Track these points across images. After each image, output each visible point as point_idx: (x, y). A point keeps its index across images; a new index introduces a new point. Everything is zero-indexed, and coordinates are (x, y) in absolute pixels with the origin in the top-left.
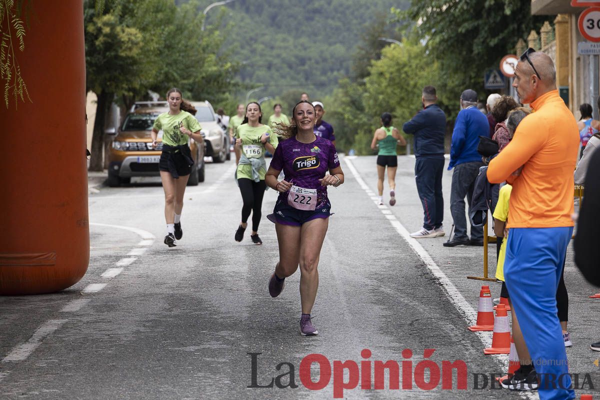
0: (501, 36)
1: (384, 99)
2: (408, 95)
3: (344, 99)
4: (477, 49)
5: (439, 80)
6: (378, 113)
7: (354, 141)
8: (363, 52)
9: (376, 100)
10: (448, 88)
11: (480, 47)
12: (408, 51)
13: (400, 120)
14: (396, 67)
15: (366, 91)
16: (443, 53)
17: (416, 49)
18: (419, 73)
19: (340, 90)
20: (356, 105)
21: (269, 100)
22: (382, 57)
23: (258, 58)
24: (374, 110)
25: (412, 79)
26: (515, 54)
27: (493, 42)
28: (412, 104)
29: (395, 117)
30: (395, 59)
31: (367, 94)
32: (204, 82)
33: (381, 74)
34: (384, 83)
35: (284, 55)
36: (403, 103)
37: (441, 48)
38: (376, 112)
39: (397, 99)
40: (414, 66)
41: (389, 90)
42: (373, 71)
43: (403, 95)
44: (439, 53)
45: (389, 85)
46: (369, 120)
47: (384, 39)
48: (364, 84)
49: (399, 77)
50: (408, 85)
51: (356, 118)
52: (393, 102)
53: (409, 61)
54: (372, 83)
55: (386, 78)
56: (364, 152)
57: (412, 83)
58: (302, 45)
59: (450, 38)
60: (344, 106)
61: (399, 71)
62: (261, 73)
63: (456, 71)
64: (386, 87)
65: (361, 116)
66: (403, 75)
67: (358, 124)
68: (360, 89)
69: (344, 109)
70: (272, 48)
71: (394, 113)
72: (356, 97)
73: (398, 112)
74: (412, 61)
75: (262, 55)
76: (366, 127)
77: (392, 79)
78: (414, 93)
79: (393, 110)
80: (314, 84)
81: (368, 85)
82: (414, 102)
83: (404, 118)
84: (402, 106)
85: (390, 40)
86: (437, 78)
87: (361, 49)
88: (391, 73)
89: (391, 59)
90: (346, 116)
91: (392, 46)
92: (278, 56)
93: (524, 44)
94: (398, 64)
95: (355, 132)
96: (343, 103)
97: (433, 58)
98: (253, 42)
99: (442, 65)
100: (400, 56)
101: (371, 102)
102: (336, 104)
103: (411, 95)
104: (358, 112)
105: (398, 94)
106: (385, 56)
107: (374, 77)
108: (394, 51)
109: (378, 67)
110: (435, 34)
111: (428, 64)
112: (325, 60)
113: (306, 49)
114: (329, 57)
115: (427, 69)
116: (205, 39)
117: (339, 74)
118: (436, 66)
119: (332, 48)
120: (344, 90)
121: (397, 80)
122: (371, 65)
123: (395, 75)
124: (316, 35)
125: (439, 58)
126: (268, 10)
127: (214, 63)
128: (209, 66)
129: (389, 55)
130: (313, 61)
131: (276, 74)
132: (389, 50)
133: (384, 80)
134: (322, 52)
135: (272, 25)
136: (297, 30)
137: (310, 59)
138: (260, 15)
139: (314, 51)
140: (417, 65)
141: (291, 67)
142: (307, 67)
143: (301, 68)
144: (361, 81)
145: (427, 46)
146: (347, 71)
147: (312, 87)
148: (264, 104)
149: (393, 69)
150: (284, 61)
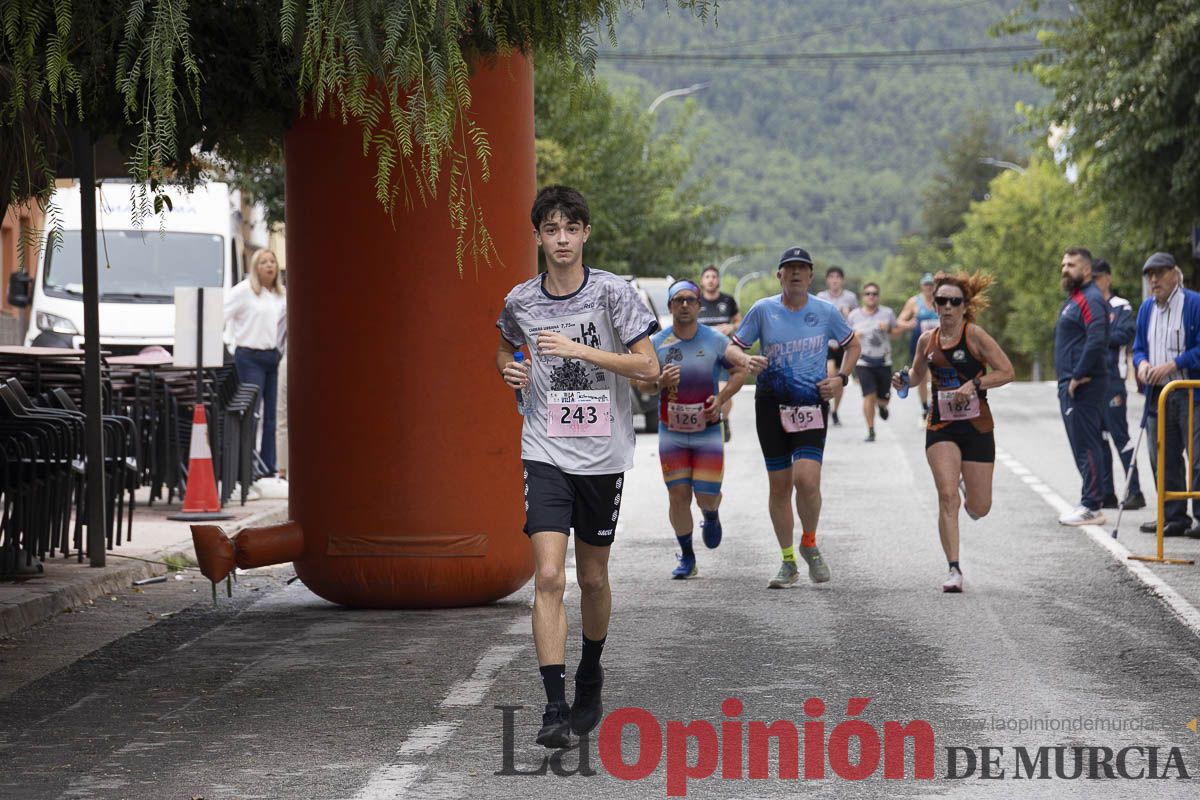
2: (1040, 268)
4: (1178, 182)
5: (1104, 240)
8: (945, 186)
10: (1120, 255)
11: (1184, 178)
12: (1042, 185)
13: (1024, 315)
14: (1019, 216)
16: (1115, 188)
17: (1055, 182)
18: (1062, 228)
19: (900, 259)
21: (760, 278)
22: (990, 196)
23: (732, 196)
25: (1049, 238)
28: (1048, 285)
29: (1012, 310)
30: (1016, 200)
32: (652, 240)
33: (989, 228)
34: (996, 246)
35: (782, 191)
36: (1032, 284)
37: (1112, 179)
39: (1018, 275)
40: (1052, 211)
41: (1004, 259)
42: (972, 220)
43: (1032, 268)
44: (1106, 189)
45: (1004, 249)
47: (990, 161)
48: (947, 248)
49: (1024, 233)
50: (1041, 248)
52: (1011, 283)
53: (1044, 203)
54: (967, 244)
55: (998, 237)
57: (1048, 245)
58: (818, 172)
59: (1128, 161)
61: (1023, 222)
62: (736, 227)
63: (1139, 222)
64: (999, 254)
68: (942, 256)
70: (759, 177)
71: (1012, 303)
73: (1022, 299)
74: (1049, 204)
75: (738, 191)
77: (1010, 238)
79: (1008, 296)
80: (841, 248)
81: (959, 250)
82: (1053, 281)
83: (1030, 312)
84: (1029, 291)
85: (1000, 164)
86: (1099, 237)
88: (1009, 227)
89: (1010, 200)
91: (1007, 175)
92: (771, 193)
94: (1021, 209)
97: (1096, 198)
98: (722, 165)
99: (1114, 211)
100: (1026, 193)
103: (1046, 269)
105: (1022, 266)
106: (997, 193)
107: (976, 235)
108: (1014, 185)
109: (981, 214)
110: (1099, 153)
111: (1085, 210)
112: (862, 201)
113: (824, 179)
114: (869, 194)
115: (1078, 220)
116: (656, 160)
117: (892, 229)
118: (1093, 213)
119: (877, 177)
120: (907, 259)
121: (1020, 241)
122: (967, 209)
123: (1016, 229)
124: (844, 152)
125: (1106, 198)
126: (751, 103)
127: (671, 205)
128: (662, 210)
129: (1004, 191)
130: (838, 203)
131: (767, 229)
132: (1003, 183)
133: (993, 240)
134: (856, 186)
135: (759, 133)
136: (808, 142)
137: (833, 199)
138: (736, 113)
139: (840, 184)
140: (1058, 213)
141: (795, 214)
142: (826, 215)
143: (818, 216)
144: (943, 241)
145: (1083, 176)
146: (905, 223)
147: (836, 253)
148: (751, 286)
149: (1013, 219)
150: (782, 203)
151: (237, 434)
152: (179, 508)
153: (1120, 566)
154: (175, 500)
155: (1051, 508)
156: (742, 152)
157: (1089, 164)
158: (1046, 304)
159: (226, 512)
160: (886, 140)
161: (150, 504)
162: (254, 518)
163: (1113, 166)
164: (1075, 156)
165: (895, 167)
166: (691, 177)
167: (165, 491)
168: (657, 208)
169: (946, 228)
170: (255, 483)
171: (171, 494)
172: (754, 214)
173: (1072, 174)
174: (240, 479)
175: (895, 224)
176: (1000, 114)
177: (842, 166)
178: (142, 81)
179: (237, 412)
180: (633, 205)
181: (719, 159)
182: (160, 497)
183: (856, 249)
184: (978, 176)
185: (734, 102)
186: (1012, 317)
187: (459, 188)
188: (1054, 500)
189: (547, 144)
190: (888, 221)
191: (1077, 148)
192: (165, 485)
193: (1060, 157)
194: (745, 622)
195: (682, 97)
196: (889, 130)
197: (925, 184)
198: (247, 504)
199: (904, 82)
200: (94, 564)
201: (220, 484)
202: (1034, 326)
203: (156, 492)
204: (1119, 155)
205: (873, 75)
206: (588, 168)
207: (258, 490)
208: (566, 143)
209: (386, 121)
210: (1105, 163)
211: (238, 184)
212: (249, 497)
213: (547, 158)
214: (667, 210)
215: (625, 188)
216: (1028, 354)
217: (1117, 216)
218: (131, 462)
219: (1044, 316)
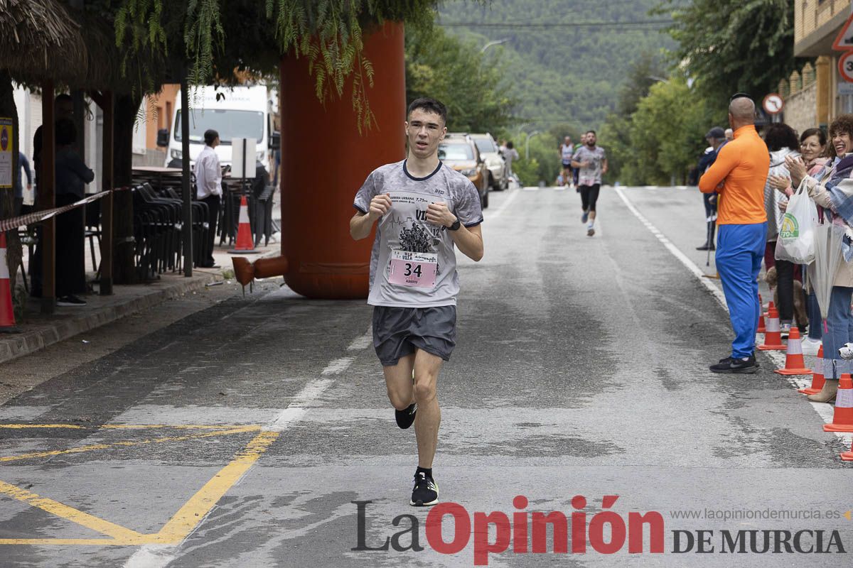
0: (764, 76)
1: (650, 134)
2: (674, 130)
3: (611, 134)
5: (705, 116)
6: (645, 147)
7: (620, 173)
8: (630, 89)
9: (642, 135)
11: (744, 87)
12: (675, 89)
13: (666, 153)
14: (663, 105)
15: (633, 126)
16: (709, 91)
17: (682, 88)
18: (685, 110)
19: (607, 125)
20: (623, 139)
21: (538, 134)
22: (650, 94)
23: (527, 94)
24: (641, 145)
25: (679, 115)
26: (777, 93)
27: (757, 82)
28: (678, 138)
29: (661, 151)
30: (662, 96)
31: (634, 129)
32: (482, 115)
33: (649, 110)
34: (652, 119)
35: (552, 91)
36: (670, 138)
37: (708, 86)
38: (642, 146)
39: (663, 134)
40: (680, 102)
41: (656, 125)
42: (641, 106)
43: (670, 130)
44: (706, 91)
45: (656, 121)
46: (635, 153)
47: (652, 77)
48: (630, 120)
49: (666, 113)
50: (674, 120)
51: (622, 151)
52: (659, 137)
53: (676, 98)
54: (639, 118)
55: (653, 115)
56: (629, 184)
57: (678, 119)
58: (569, 81)
59: (716, 77)
60: (611, 140)
61: (665, 107)
62: (529, 108)
64: (653, 123)
65: (628, 150)
66: (670, 112)
67: (625, 158)
68: (627, 124)
69: (611, 143)
70: (540, 84)
71: (660, 147)
72: (623, 132)
73: (665, 146)
74: (679, 98)
75: (530, 91)
76: (632, 161)
77: (659, 115)
78: (680, 129)
79: (659, 144)
81: (635, 121)
83: (669, 151)
84: (668, 141)
85: (656, 79)
86: (703, 114)
87: (627, 85)
88: (658, 110)
89: (659, 96)
90: (614, 150)
91: (659, 84)
92: (546, 92)
93: (786, 84)
94: (665, 101)
95: (621, 164)
96: (610, 137)
97: (700, 96)
98: (522, 78)
99: (708, 102)
100: (667, 93)
101: (638, 137)
102: (603, 138)
103: (677, 131)
104: (625, 146)
105: (665, 129)
106: (652, 93)
107: (643, 114)
108: (664, 88)
109: (646, 103)
110: (702, 73)
111: (695, 101)
112: (591, 96)
113: (572, 85)
114: (594, 93)
115: (693, 106)
116: (484, 76)
117: (604, 110)
118: (701, 103)
119: (598, 85)
120: (612, 125)
121: (664, 116)
122: (639, 102)
123: (662, 111)
124: (582, 72)
125: (705, 96)
126: (536, 48)
127: (491, 98)
128: (487, 101)
129: (656, 92)
130: (579, 97)
131: (543, 109)
132: (656, 88)
133: (650, 116)
134: (588, 88)
135: (540, 62)
136: (564, 67)
137: (576, 95)
138: (529, 52)
140: (683, 103)
141: (557, 102)
142: (573, 103)
143: (568, 103)
144: (628, 116)
145: (694, 85)
147: (578, 122)
148: (535, 138)
149: (660, 106)
150: (552, 97)
151: (263, 211)
152: (233, 247)
154: (233, 243)
155: (668, 250)
156: (532, 71)
157: (697, 79)
158: (677, 148)
159: (257, 249)
160: (603, 66)
161: (220, 245)
162: (271, 253)
163: (709, 80)
164: (690, 75)
165: (607, 80)
167: (228, 239)
168: (484, 99)
169: (630, 109)
170: (273, 235)
171: (231, 240)
172: (538, 102)
173: (690, 83)
174: (265, 233)
175: (608, 107)
177: (581, 79)
179: (263, 201)
180: (471, 98)
181: (520, 75)
182: (225, 242)
184: (644, 83)
185: (528, 47)
186: (660, 154)
187: (358, 90)
188: (670, 246)
189: (425, 68)
190: (603, 106)
191: (692, 71)
192: (227, 235)
195: (501, 45)
196: (605, 61)
198: (268, 245)
200: (186, 276)
201: (254, 236)
202: (671, 159)
204: (711, 75)
206: (446, 80)
207: (274, 239)
208: (435, 67)
209: (321, 57)
210: (705, 78)
212: (270, 242)
213: (425, 75)
215: (466, 90)
216: (668, 172)
217: (709, 105)
219: (676, 154)
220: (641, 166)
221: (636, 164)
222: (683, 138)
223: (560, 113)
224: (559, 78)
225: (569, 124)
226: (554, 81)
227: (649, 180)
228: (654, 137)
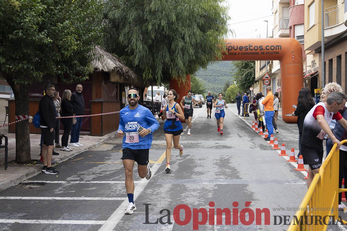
0: (250, 84)
4: (246, 86)
6: (228, 97)
8: (225, 87)
9: (228, 95)
12: (234, 86)
13: (232, 98)
26: (252, 87)
27: (248, 85)
31: (226, 94)
33: (229, 90)
37: (240, 86)
40: (235, 89)
41: (230, 93)
42: (227, 90)
43: (233, 94)
48: (225, 92)
50: (233, 92)
54: (227, 92)
59: (241, 84)
63: (242, 90)
70: (209, 86)
73: (232, 96)
75: (207, 87)
77: (231, 91)
79: (231, 96)
85: (230, 85)
93: (254, 85)
107: (228, 91)
108: (231, 87)
110: (239, 84)
111: (237, 89)
113: (214, 86)
114: (218, 87)
116: (200, 84)
124: (216, 84)
125: (239, 88)
126: (208, 80)
135: (209, 82)
136: (213, 83)
139: (216, 87)
145: (237, 86)
146: (221, 90)
149: (231, 89)
153: (241, 119)
155: (235, 114)
156: (207, 84)
160: (220, 83)
164: (236, 84)
165: (221, 85)
166: (203, 86)
169: (225, 90)
172: (208, 89)
173: (236, 86)
176: (230, 80)
178: (157, 77)
180: (198, 88)
181: (205, 84)
183: (217, 92)
184: (228, 86)
185: (207, 80)
188: (235, 113)
189: (191, 83)
191: (237, 83)
193: (235, 84)
194: (209, 124)
195: (202, 79)
197: (223, 87)
199: (222, 78)
203: (158, 113)
205: (219, 77)
208: (193, 83)
209: (179, 80)
211: (164, 86)
214: (201, 89)
217: (240, 89)
218: (156, 110)
220: (227, 100)
221: (226, 100)
222: (235, 95)
223: (212, 91)
224: (212, 85)
225: (213, 93)
226: (211, 86)
227: (229, 103)
228: (230, 95)
